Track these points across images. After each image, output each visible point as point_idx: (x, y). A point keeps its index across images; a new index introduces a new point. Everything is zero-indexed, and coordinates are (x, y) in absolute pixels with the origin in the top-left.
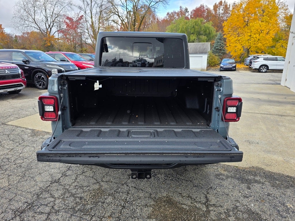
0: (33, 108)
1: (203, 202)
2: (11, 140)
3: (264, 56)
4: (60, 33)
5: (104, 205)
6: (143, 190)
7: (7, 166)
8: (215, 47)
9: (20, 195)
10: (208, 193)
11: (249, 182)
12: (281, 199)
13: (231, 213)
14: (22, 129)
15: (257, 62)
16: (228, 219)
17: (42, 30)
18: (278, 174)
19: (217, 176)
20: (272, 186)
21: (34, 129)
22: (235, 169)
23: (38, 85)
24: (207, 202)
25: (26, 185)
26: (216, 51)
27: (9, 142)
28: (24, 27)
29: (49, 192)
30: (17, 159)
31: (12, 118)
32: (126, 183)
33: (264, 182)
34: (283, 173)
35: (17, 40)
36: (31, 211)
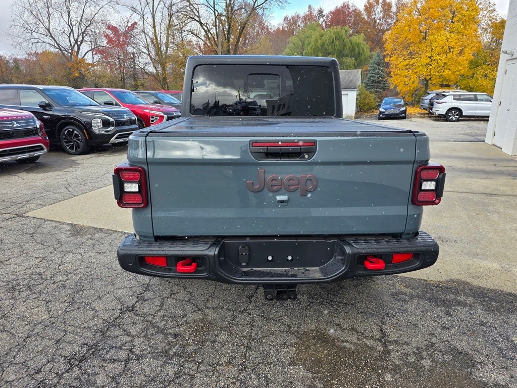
0: (67, 188)
1: (378, 337)
2: (38, 243)
3: (454, 92)
4: (96, 54)
5: (216, 345)
6: (276, 320)
7: (41, 287)
8: (369, 78)
9: (73, 333)
10: (383, 323)
11: (447, 304)
12: (502, 330)
13: (424, 354)
14: (54, 224)
15: (442, 103)
16: (421, 363)
17: (62, 49)
18: (494, 290)
19: (395, 295)
20: (486, 310)
21: (75, 223)
22: (423, 284)
23: (68, 147)
24: (383, 337)
25: (80, 317)
26: (371, 85)
27: (35, 246)
28: (30, 44)
29: (121, 326)
30: (55, 274)
31: (33, 206)
32: (246, 310)
33: (473, 303)
34: (502, 290)
35: (18, 68)
36: (95, 358)
